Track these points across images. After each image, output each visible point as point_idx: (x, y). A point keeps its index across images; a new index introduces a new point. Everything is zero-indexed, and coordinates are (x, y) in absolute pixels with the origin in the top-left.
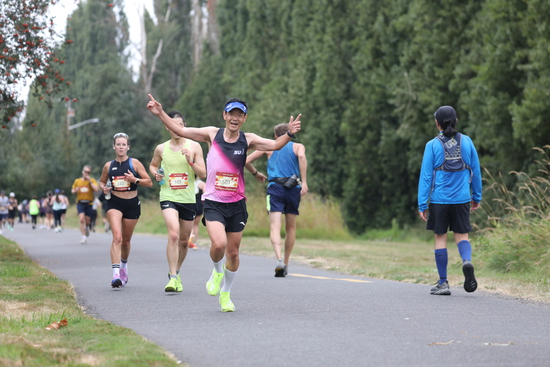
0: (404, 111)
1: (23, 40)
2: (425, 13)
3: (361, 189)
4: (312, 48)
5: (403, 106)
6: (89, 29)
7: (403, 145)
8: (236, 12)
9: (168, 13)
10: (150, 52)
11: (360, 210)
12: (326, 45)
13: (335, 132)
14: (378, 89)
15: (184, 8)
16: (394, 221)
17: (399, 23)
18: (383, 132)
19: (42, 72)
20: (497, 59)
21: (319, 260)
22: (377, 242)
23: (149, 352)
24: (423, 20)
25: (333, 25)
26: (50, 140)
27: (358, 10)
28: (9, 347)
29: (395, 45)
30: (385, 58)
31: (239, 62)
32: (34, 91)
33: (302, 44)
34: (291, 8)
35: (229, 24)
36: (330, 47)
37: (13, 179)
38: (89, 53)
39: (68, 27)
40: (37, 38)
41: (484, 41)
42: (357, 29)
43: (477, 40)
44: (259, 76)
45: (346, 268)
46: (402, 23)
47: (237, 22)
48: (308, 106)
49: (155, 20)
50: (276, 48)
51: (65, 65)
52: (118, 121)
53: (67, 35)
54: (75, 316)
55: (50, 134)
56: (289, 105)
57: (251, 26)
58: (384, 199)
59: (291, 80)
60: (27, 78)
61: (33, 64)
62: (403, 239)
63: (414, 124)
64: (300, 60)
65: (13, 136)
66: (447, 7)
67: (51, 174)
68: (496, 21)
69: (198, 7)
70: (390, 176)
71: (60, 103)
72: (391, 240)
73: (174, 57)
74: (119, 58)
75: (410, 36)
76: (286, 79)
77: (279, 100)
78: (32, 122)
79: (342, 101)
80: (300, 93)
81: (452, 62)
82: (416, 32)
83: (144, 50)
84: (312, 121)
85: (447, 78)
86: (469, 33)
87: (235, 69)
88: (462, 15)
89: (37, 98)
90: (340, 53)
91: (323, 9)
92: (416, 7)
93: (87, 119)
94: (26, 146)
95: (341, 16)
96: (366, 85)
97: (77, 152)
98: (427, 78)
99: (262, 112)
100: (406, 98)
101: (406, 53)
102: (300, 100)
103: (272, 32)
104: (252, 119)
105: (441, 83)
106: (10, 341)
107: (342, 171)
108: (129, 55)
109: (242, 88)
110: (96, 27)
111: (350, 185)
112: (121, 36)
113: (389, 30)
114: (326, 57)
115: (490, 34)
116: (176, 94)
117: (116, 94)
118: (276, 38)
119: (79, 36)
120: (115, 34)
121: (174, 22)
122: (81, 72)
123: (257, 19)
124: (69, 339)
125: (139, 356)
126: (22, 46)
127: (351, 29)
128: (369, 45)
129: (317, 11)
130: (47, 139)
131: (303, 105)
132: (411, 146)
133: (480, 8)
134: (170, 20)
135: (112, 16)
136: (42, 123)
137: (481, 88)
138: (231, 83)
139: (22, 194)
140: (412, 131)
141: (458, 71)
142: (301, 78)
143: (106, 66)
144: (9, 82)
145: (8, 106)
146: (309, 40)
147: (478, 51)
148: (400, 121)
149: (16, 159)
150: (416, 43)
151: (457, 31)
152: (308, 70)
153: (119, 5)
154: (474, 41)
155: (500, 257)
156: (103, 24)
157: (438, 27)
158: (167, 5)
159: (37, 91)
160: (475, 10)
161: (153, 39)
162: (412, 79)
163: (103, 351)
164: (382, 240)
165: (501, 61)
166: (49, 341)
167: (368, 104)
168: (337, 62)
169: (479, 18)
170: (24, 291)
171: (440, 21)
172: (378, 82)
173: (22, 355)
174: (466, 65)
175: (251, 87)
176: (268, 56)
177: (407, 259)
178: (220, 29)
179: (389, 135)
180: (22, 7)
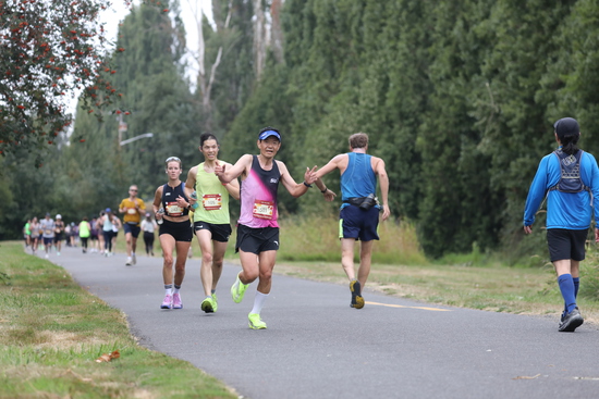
0: (485, 124)
1: (71, 48)
2: (509, 18)
3: (438, 209)
4: (385, 56)
5: (484, 119)
6: (142, 36)
7: (484, 162)
8: (302, 17)
9: (228, 18)
10: (208, 61)
11: (437, 232)
12: (400, 53)
13: (411, 147)
14: (456, 101)
15: (246, 13)
16: (475, 244)
17: (480, 28)
18: (463, 147)
19: (92, 83)
20: (587, 67)
21: (393, 286)
22: (456, 266)
23: (208, 387)
24: (506, 26)
25: (407, 31)
26: (100, 157)
27: (435, 14)
28: (56, 381)
29: (475, 53)
30: (464, 66)
31: (306, 71)
32: (82, 104)
33: (374, 51)
34: (362, 12)
35: (294, 30)
36: (404, 54)
37: (60, 199)
38: (142, 62)
39: (119, 34)
40: (86, 46)
41: (573, 47)
42: (434, 36)
43: (566, 48)
44: (327, 87)
45: (422, 295)
46: (484, 29)
47: (303, 28)
48: (380, 119)
49: (214, 26)
50: (345, 56)
51: (116, 76)
52: (174, 136)
53: (119, 43)
54: (127, 347)
55: (100, 150)
56: (359, 118)
57: (319, 33)
58: (464, 220)
59: (361, 91)
60: (76, 90)
61: (82, 74)
62: (484, 263)
63: (496, 139)
64: (371, 69)
65: (60, 152)
66: (533, 11)
67: (101, 193)
68: (586, 26)
69: (261, 12)
70: (470, 195)
71: (111, 117)
72: (472, 265)
73: (235, 66)
74: (175, 67)
75: (492, 42)
76: (356, 90)
77: (349, 112)
78: (81, 137)
79: (417, 113)
80: (371, 106)
81: (538, 70)
82: (499, 39)
83: (201, 59)
84: (385, 135)
85: (533, 88)
86: (556, 39)
87: (301, 79)
88: (549, 20)
89: (86, 111)
90: (416, 61)
91: (396, 13)
92: (498, 11)
93: (140, 134)
94: (74, 163)
95: (416, 21)
96: (444, 96)
97: (130, 169)
98: (511, 89)
99: (331, 126)
100: (488, 110)
101: (488, 61)
102: (372, 112)
103: (341, 39)
104: (319, 134)
105: (526, 94)
106: (57, 375)
107: (418, 189)
108: (186, 64)
109: (309, 99)
110: (150, 34)
111: (426, 205)
112: (177, 43)
113: (469, 36)
114: (400, 65)
115: (579, 41)
116: (236, 106)
117: (171, 107)
118: (346, 46)
119: (132, 44)
120: (171, 41)
121: (235, 28)
122: (134, 82)
123: (325, 25)
124: (121, 372)
125: (198, 390)
126: (70, 55)
127: (427, 36)
128: (447, 53)
129: (390, 16)
130: (96, 156)
131: (375, 118)
132: (492, 163)
133: (569, 12)
134: (231, 26)
135: (168, 22)
136: (92, 139)
137: (570, 99)
138: (297, 94)
139: (69, 215)
140: (494, 146)
141: (545, 80)
142: (373, 89)
143: (160, 76)
144: (56, 94)
145: (54, 120)
146: (382, 48)
147: (566, 59)
148: (481, 135)
149: (64, 178)
150: (498, 50)
151: (543, 38)
152: (380, 80)
153: (175, 10)
154: (562, 48)
155: (591, 284)
156: (157, 31)
157: (522, 33)
158: (227, 10)
159: (86, 103)
160: (563, 15)
161: (212, 47)
162: (494, 90)
163: (158, 385)
164: (461, 265)
165: (591, 70)
166: (100, 375)
167: (446, 117)
168: (412, 71)
169: (568, 23)
170: (72, 320)
171: (524, 27)
172: (457, 92)
173: (70, 389)
174: (553, 74)
175: (319, 98)
176: (337, 64)
177: (489, 286)
178: (285, 35)
179: (469, 151)
180: (69, 13)
